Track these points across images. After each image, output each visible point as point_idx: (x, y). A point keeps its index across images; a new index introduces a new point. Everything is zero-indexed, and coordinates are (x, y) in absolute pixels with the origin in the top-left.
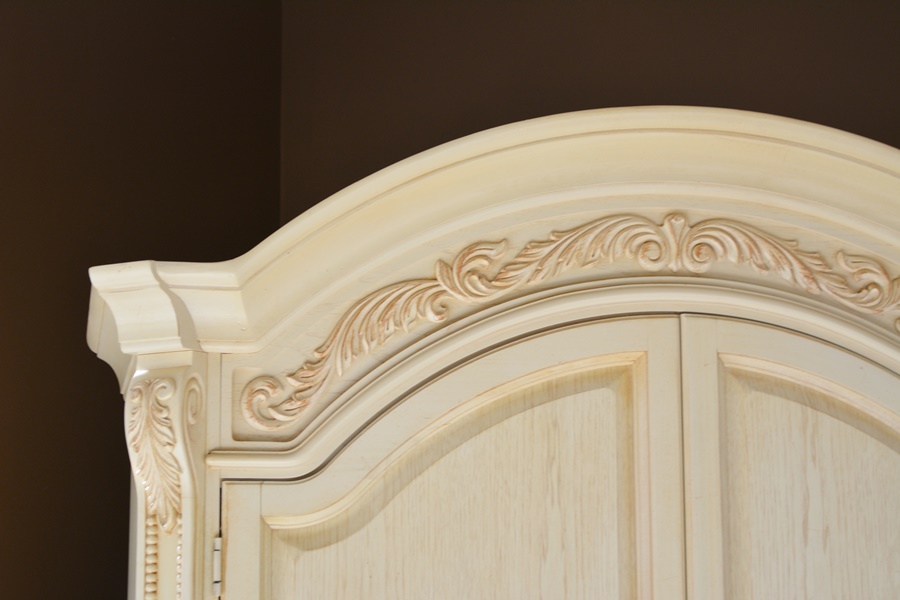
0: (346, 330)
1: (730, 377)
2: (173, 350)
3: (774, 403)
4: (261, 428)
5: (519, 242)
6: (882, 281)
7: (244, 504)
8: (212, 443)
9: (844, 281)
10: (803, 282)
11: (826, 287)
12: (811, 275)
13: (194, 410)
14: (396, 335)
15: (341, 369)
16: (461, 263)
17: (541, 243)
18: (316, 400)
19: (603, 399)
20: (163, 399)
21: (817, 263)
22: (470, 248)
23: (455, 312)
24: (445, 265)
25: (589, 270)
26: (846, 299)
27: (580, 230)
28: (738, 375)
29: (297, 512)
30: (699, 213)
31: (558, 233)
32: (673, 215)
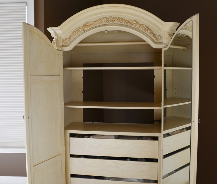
4: (65, 44)
6: (136, 23)
8: (60, 46)
10: (126, 24)
11: (129, 24)
14: (79, 33)
17: (94, 22)
21: (127, 21)
22: (86, 23)
23: (85, 30)
24: (84, 25)
25: (100, 24)
27: (99, 20)
30: (113, 17)
31: (97, 20)
32: (110, 17)
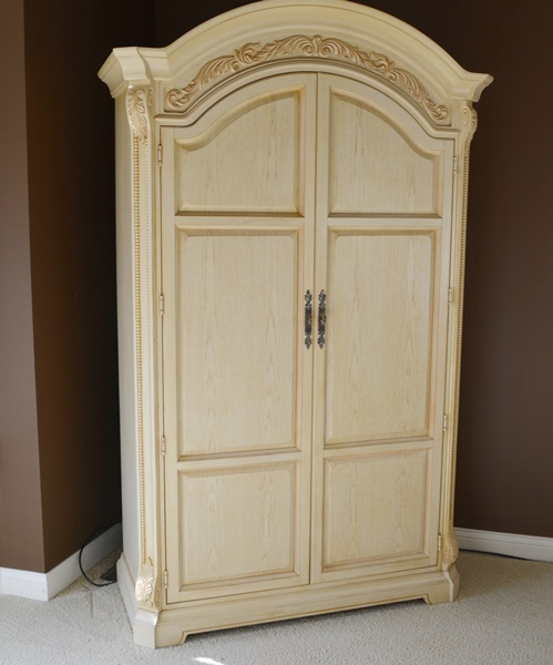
0: (203, 73)
1: (333, 95)
2: (144, 79)
3: (348, 105)
4: (174, 108)
5: (263, 44)
6: (386, 63)
7: (169, 134)
8: (157, 113)
9: (373, 63)
11: (367, 65)
12: (362, 60)
13: (151, 101)
14: (220, 76)
15: (201, 88)
16: (243, 51)
17: (270, 45)
18: (192, 99)
19: (291, 101)
20: (141, 96)
21: (364, 56)
22: (246, 46)
23: (240, 69)
24: (237, 52)
25: (287, 55)
26: (373, 69)
27: (284, 40)
28: (336, 95)
29: (187, 138)
30: (325, 36)
31: (277, 42)
32: (316, 36)
